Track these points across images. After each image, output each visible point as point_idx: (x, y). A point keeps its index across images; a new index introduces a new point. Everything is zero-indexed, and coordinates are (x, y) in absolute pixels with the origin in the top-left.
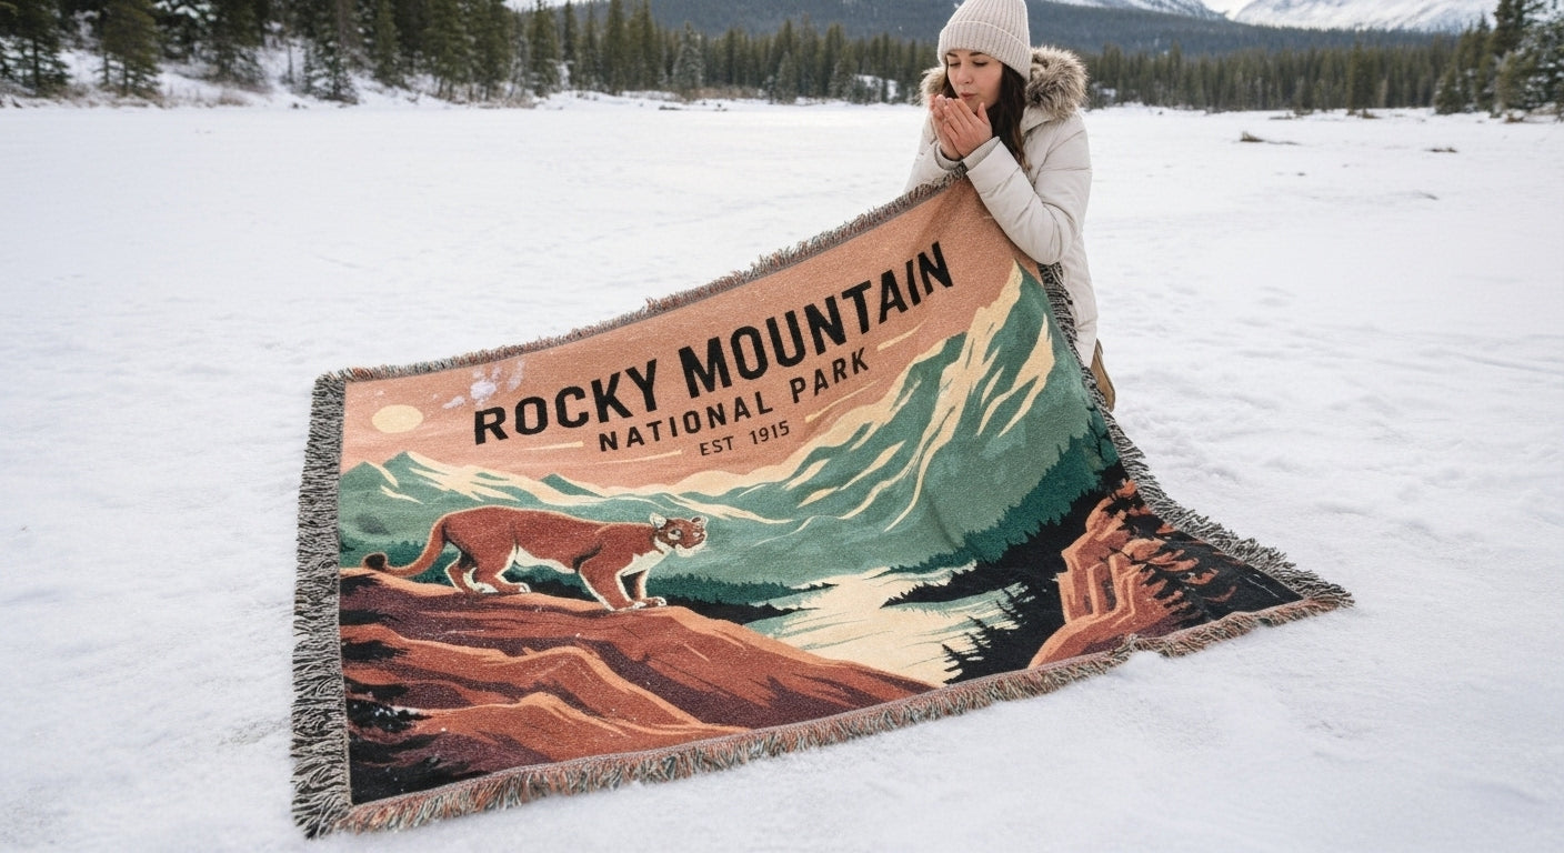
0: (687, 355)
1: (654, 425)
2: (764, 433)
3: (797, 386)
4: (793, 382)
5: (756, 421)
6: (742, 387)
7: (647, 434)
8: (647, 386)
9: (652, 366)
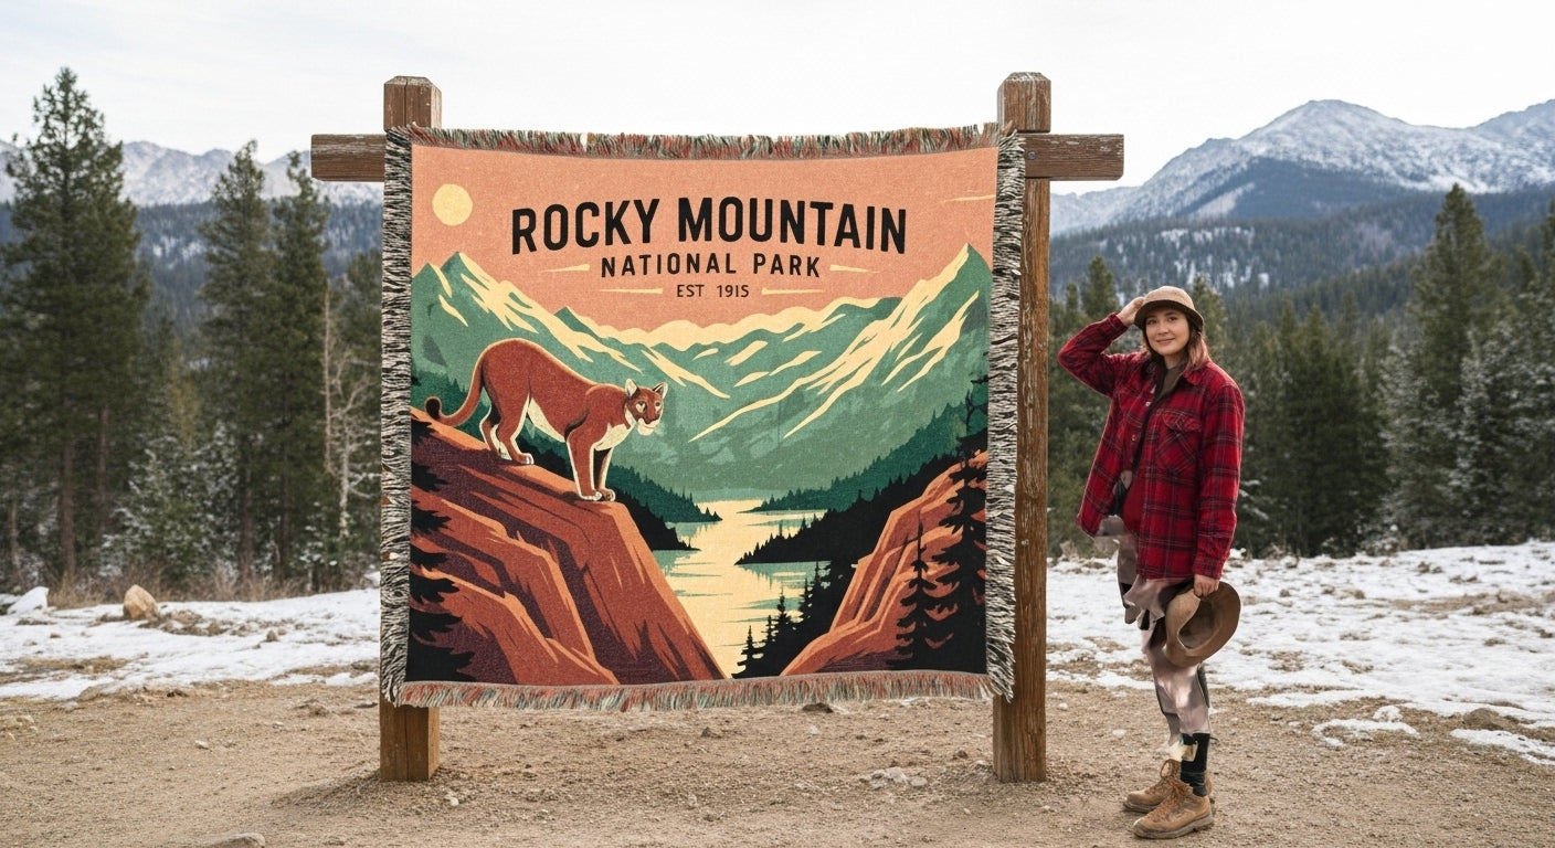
0: (684, 204)
1: (645, 257)
2: (729, 289)
3: (759, 260)
4: (756, 256)
5: (722, 278)
6: (718, 245)
7: (638, 264)
8: (646, 219)
9: (655, 203)
